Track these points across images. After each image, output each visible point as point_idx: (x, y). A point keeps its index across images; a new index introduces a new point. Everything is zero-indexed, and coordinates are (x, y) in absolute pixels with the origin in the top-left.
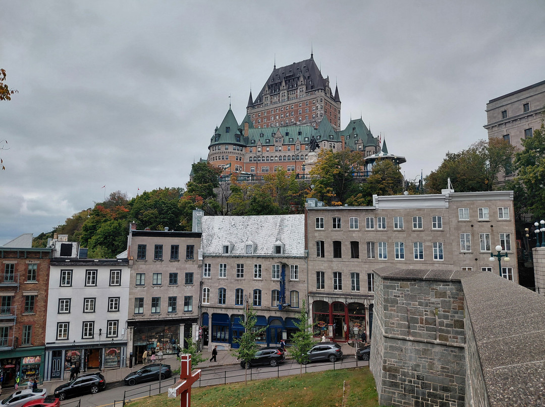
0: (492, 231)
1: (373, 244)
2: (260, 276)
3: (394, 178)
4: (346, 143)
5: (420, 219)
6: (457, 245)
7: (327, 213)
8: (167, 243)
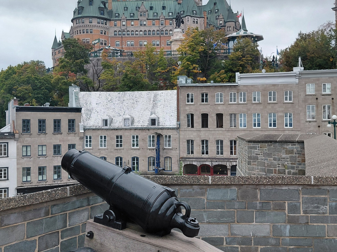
0: (333, 102)
1: (235, 115)
2: (137, 145)
3: (253, 55)
4: (207, 18)
5: (274, 93)
6: (304, 115)
7: (196, 89)
8: (50, 117)
